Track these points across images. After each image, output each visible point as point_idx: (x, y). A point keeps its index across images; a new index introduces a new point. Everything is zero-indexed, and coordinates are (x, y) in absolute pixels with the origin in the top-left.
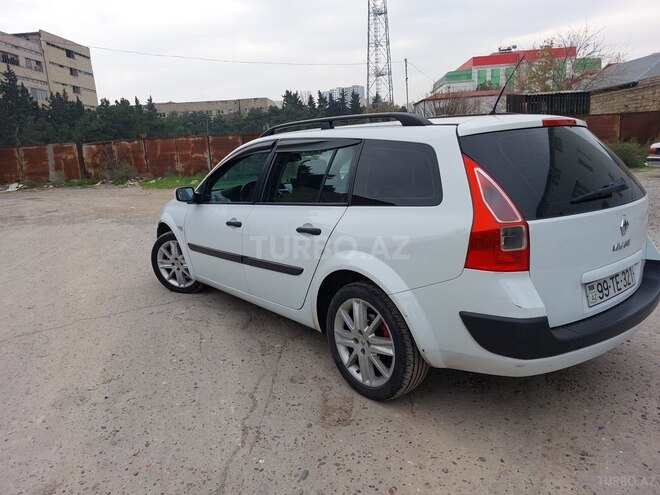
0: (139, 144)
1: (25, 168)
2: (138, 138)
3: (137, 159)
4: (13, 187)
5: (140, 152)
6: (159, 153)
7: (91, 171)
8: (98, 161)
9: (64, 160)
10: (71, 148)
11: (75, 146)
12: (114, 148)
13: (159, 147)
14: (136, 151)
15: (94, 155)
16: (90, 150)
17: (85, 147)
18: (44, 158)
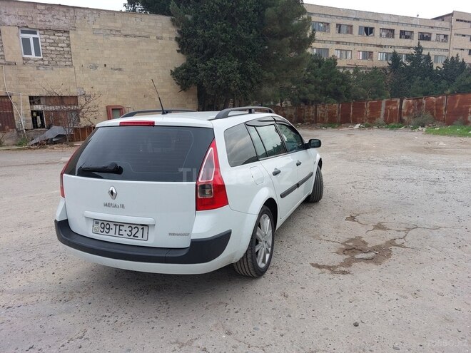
0: (442, 99)
1: (368, 115)
2: (442, 94)
3: (439, 111)
4: (358, 126)
5: (442, 105)
6: (457, 105)
7: (405, 118)
8: (411, 111)
9: (390, 110)
10: (396, 102)
11: (399, 100)
12: (424, 102)
13: (458, 101)
14: (439, 104)
15: (409, 107)
16: (408, 103)
17: (405, 101)
18: (379, 108)
